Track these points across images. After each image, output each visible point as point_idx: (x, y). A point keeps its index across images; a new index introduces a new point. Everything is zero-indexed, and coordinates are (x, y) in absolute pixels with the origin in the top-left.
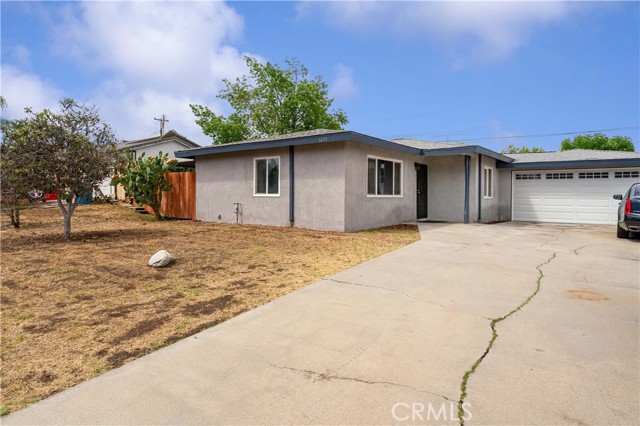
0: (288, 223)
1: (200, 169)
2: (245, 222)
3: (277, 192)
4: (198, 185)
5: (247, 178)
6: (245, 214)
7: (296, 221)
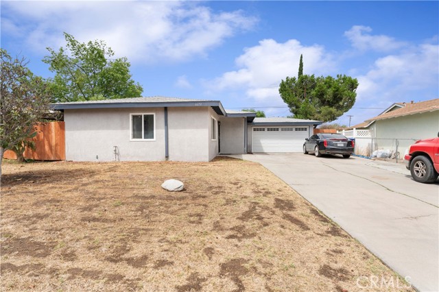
0: (164, 159)
1: (68, 120)
2: (122, 159)
3: (153, 138)
4: (67, 133)
5: (123, 128)
6: (121, 154)
7: (170, 157)
